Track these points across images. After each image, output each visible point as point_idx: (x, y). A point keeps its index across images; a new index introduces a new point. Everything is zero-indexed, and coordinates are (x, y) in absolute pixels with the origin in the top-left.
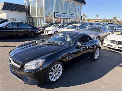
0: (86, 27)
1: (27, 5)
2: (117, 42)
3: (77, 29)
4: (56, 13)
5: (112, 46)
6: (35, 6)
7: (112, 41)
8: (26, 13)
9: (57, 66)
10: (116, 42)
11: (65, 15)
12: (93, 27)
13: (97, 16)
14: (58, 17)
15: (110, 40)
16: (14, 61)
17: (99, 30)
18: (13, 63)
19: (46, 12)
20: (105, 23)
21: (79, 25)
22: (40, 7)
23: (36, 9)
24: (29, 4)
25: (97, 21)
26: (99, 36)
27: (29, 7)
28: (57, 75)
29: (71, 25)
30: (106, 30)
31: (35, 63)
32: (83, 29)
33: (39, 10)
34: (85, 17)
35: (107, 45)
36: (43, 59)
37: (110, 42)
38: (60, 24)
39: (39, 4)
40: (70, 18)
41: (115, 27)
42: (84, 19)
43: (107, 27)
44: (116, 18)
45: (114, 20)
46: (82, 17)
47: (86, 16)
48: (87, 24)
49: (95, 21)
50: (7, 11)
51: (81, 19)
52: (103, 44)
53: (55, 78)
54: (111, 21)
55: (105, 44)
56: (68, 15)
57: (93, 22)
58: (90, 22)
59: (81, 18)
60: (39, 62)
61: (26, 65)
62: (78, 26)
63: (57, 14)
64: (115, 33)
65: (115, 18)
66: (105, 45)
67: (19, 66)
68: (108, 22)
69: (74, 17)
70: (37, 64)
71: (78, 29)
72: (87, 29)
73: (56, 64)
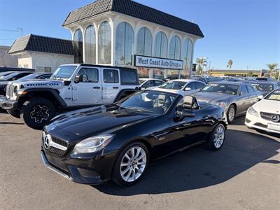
0: (204, 86)
1: (77, 40)
2: (278, 117)
3: (184, 90)
4: (137, 57)
5: (266, 126)
6: (93, 43)
7: (265, 115)
8: (73, 56)
9: (136, 151)
10: (275, 117)
11: (157, 60)
12: (220, 85)
13: (231, 63)
14: (142, 65)
15: (261, 113)
16: (54, 139)
17: (235, 91)
18: (52, 143)
19: (116, 54)
20: (250, 78)
21: (188, 81)
22: (104, 44)
23: (95, 48)
24: (80, 37)
25: (230, 75)
26: (234, 104)
27: (81, 43)
28: (136, 169)
29: (171, 81)
30: (251, 91)
31: (94, 142)
32: (199, 90)
33: (103, 51)
34: (202, 66)
35: (256, 124)
36: (111, 134)
37: (262, 117)
38: (147, 80)
39: (102, 39)
40: (169, 67)
41: (272, 85)
42: (200, 69)
43: (254, 85)
44: (275, 68)
45: (270, 72)
46: (195, 65)
47: (205, 63)
48: (208, 81)
49: (226, 75)
50: (34, 53)
51: (194, 70)
52: (246, 123)
53: (131, 176)
54: (263, 75)
55: (249, 121)
56: (164, 61)
57: (222, 76)
58: (215, 75)
59: (192, 68)
60: (102, 140)
61: (77, 145)
62: (185, 83)
63: (140, 60)
64: (271, 97)
65: (272, 67)
66: (250, 125)
67: (65, 148)
68: (257, 76)
69: (177, 65)
70: (98, 143)
71: (187, 89)
72: (206, 89)
73: (132, 147)
